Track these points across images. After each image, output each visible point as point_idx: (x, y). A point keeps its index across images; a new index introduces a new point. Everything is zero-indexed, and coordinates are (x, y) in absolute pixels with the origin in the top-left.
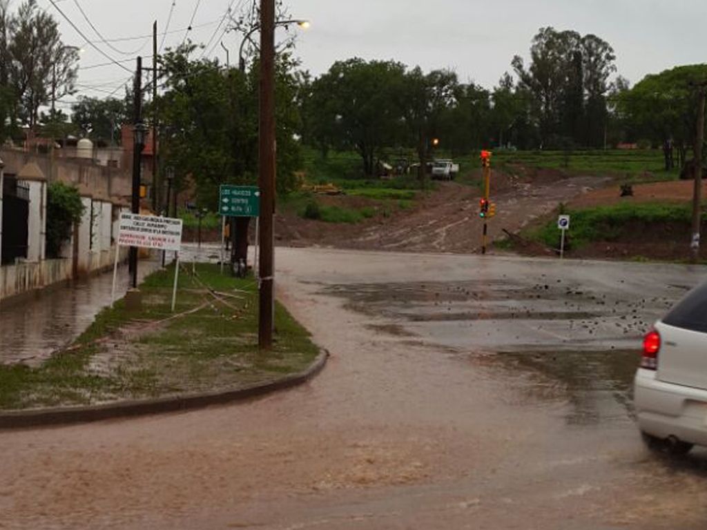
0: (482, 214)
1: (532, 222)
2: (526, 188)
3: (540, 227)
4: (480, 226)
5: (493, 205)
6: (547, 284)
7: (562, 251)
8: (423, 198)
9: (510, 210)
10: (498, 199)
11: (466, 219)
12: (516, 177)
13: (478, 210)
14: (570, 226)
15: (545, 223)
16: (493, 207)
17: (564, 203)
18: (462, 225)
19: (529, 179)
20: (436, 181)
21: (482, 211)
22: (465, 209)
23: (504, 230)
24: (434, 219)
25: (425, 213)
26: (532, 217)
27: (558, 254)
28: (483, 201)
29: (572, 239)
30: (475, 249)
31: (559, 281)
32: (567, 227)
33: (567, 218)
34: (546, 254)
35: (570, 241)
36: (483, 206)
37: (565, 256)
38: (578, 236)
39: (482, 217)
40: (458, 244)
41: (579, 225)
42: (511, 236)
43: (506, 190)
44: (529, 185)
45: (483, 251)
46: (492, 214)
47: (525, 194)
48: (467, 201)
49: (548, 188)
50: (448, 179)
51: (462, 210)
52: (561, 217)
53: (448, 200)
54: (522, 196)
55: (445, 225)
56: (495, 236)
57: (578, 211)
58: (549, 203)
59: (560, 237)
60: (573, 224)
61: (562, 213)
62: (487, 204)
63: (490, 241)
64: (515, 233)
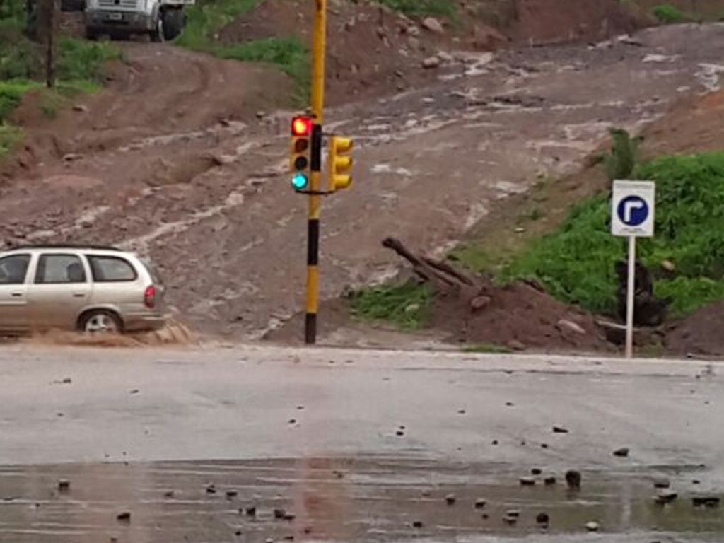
0: (299, 181)
1: (505, 210)
2: (473, 71)
3: (538, 227)
4: (291, 230)
5: (342, 141)
6: (575, 468)
7: (629, 327)
8: (49, 115)
9: (409, 161)
10: (361, 116)
11: (234, 199)
12: (431, 22)
13: (286, 163)
14: (657, 227)
15: (559, 213)
16: (341, 150)
17: (632, 129)
18: (218, 226)
19: (482, 32)
20: (105, 46)
21: (300, 165)
22: (228, 158)
23: (389, 243)
24: (99, 202)
25: (60, 180)
26: (505, 186)
27: (617, 339)
28: (300, 127)
29: (670, 275)
30: (274, 324)
31: (622, 453)
32: (647, 228)
33: (647, 192)
34: (568, 342)
35: (660, 286)
36: (301, 145)
37: (641, 347)
38: (692, 267)
39: (298, 190)
40: (206, 305)
41: (698, 220)
42: (422, 270)
43: (391, 79)
44: (485, 58)
45: (310, 331)
46: (344, 178)
47: (472, 94)
48: (236, 126)
49: (564, 69)
50: (153, 35)
51: (216, 163)
52: (621, 190)
53: (156, 122)
54: (459, 103)
55: (149, 225)
56: (354, 272)
57: (689, 160)
58: (567, 129)
59: (622, 268)
60: (673, 214)
61: (625, 173)
62: (316, 138)
63: (333, 291)
64: (437, 253)
